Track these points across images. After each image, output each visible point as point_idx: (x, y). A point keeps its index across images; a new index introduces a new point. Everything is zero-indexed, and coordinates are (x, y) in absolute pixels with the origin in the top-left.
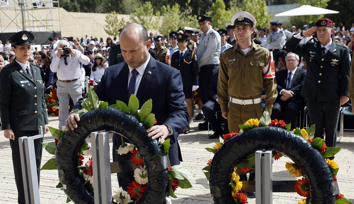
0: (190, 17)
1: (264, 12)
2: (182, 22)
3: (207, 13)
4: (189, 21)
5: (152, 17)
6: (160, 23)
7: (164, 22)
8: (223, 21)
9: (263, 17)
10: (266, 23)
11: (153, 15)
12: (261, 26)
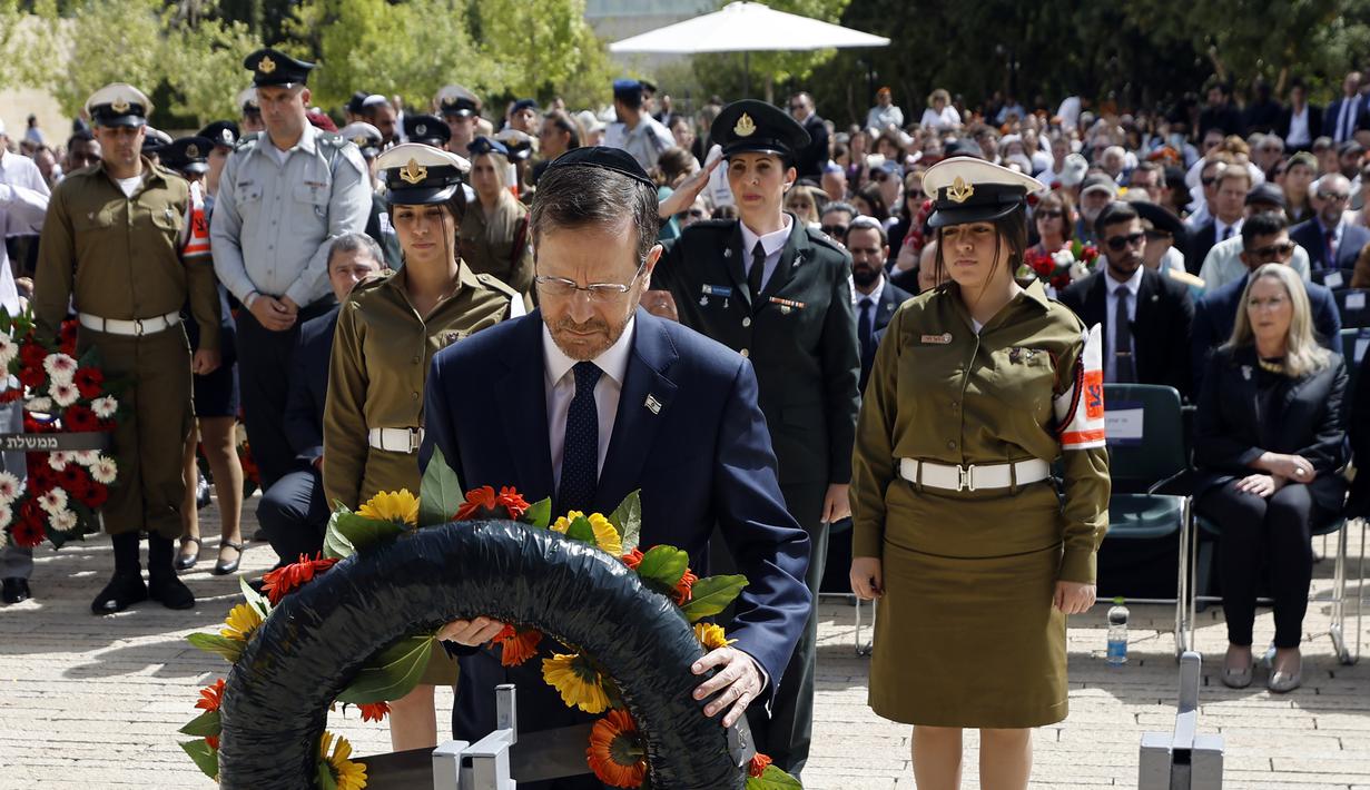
0: (212, 29)
1: (568, 19)
2: (175, 54)
3: (296, 10)
4: (210, 50)
5: (12, 24)
6: (56, 53)
7: (79, 53)
8: (374, 54)
9: (563, 45)
10: (582, 75)
11: (19, 10)
12: (557, 85)
